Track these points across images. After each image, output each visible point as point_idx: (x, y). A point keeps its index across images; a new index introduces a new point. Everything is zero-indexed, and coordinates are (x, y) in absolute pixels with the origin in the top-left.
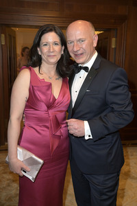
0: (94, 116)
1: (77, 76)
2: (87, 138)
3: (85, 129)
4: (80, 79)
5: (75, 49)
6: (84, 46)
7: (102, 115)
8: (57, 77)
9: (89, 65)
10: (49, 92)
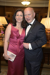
0: (33, 41)
1: (28, 27)
2: (30, 49)
3: (29, 46)
5: (27, 18)
7: (35, 41)
8: (21, 27)
9: (32, 23)
10: (18, 33)
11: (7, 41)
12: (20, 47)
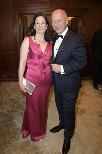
1: (57, 41)
2: (62, 74)
3: (61, 69)
4: (58, 43)
5: (56, 26)
6: (61, 24)
7: (70, 62)
8: (45, 41)
9: (64, 34)
10: (38, 49)
11: (24, 64)
12: (45, 71)
